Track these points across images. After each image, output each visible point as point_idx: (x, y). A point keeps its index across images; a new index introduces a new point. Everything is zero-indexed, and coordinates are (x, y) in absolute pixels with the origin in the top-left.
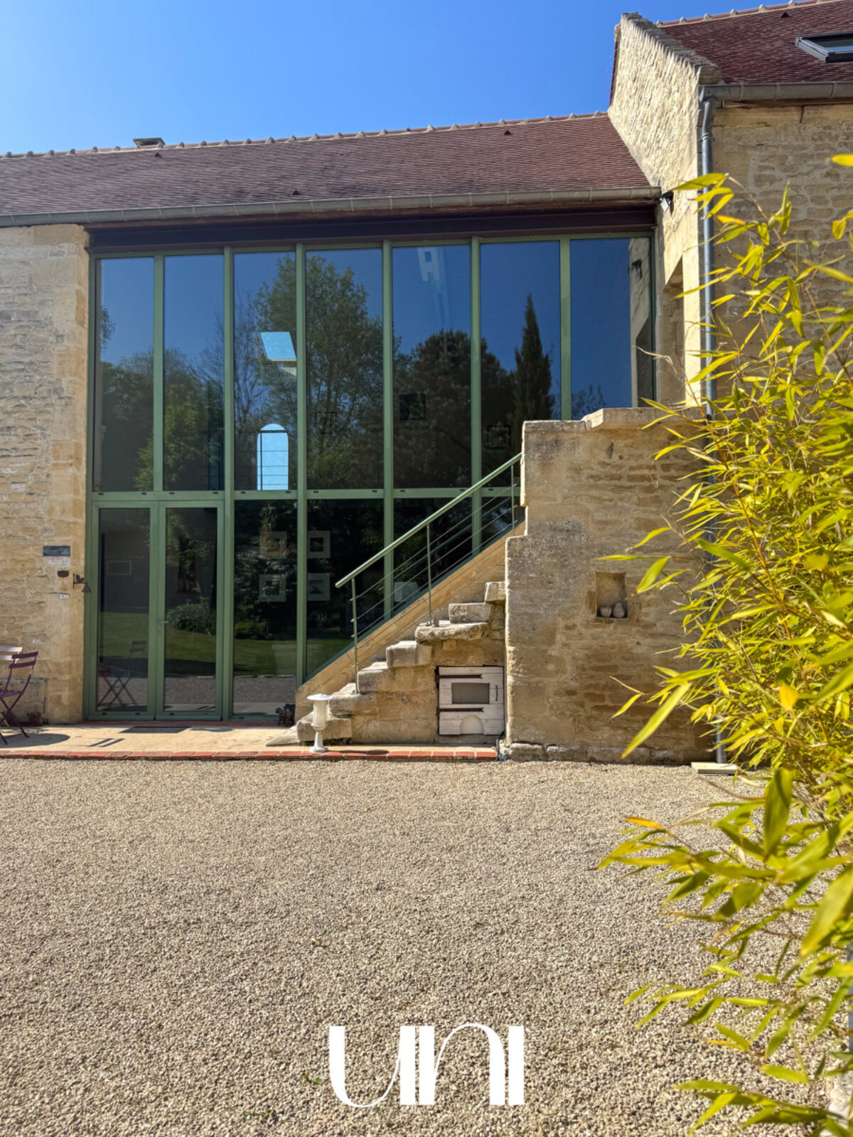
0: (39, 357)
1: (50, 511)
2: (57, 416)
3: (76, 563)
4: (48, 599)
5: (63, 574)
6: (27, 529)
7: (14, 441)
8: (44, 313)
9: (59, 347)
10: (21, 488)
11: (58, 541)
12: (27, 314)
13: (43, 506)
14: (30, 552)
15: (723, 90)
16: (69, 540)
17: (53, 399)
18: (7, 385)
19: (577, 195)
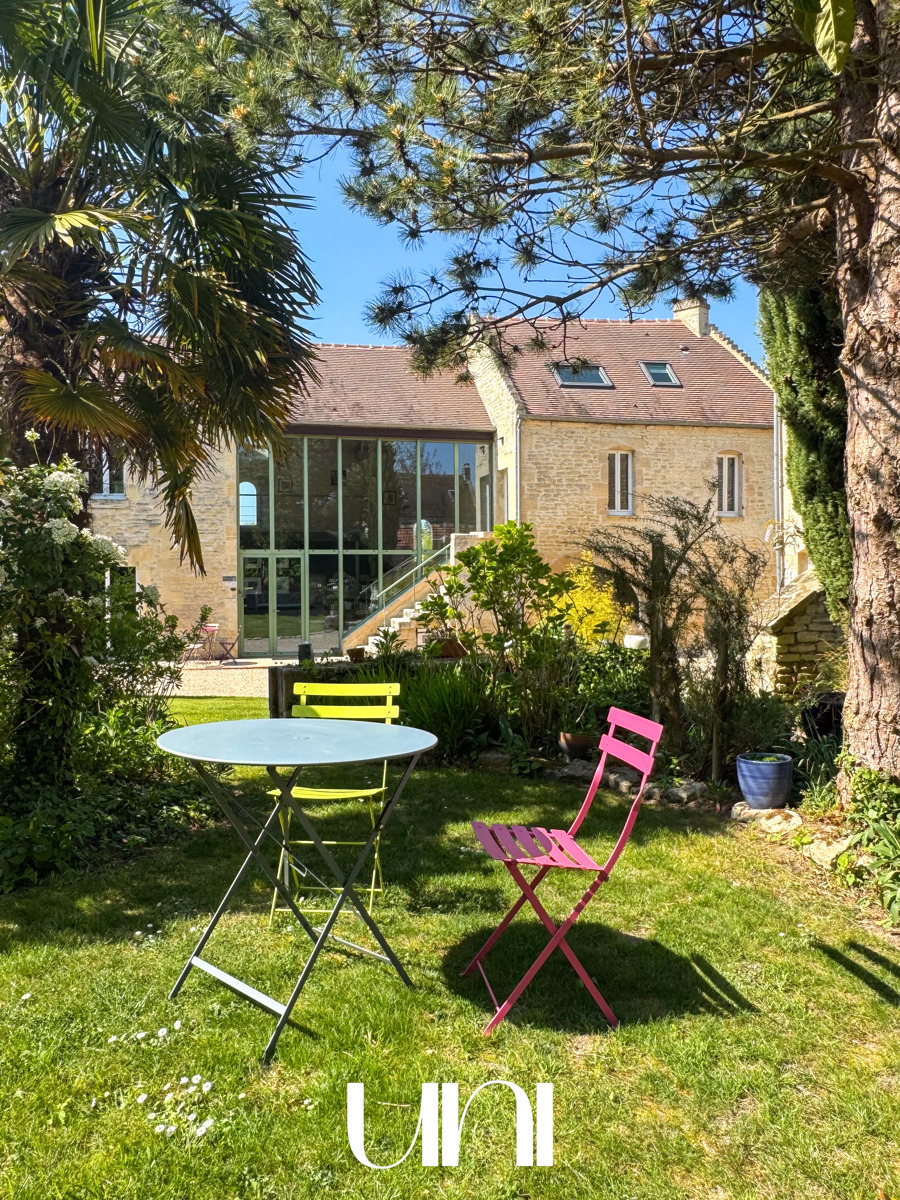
0: (217, 486)
1: (226, 560)
3: (234, 584)
4: (226, 601)
5: (233, 589)
6: (214, 568)
7: (206, 526)
9: (228, 482)
10: (210, 549)
11: (230, 574)
13: (221, 557)
14: (216, 579)
15: (525, 414)
16: (234, 573)
17: (226, 506)
18: (200, 499)
19: (463, 427)
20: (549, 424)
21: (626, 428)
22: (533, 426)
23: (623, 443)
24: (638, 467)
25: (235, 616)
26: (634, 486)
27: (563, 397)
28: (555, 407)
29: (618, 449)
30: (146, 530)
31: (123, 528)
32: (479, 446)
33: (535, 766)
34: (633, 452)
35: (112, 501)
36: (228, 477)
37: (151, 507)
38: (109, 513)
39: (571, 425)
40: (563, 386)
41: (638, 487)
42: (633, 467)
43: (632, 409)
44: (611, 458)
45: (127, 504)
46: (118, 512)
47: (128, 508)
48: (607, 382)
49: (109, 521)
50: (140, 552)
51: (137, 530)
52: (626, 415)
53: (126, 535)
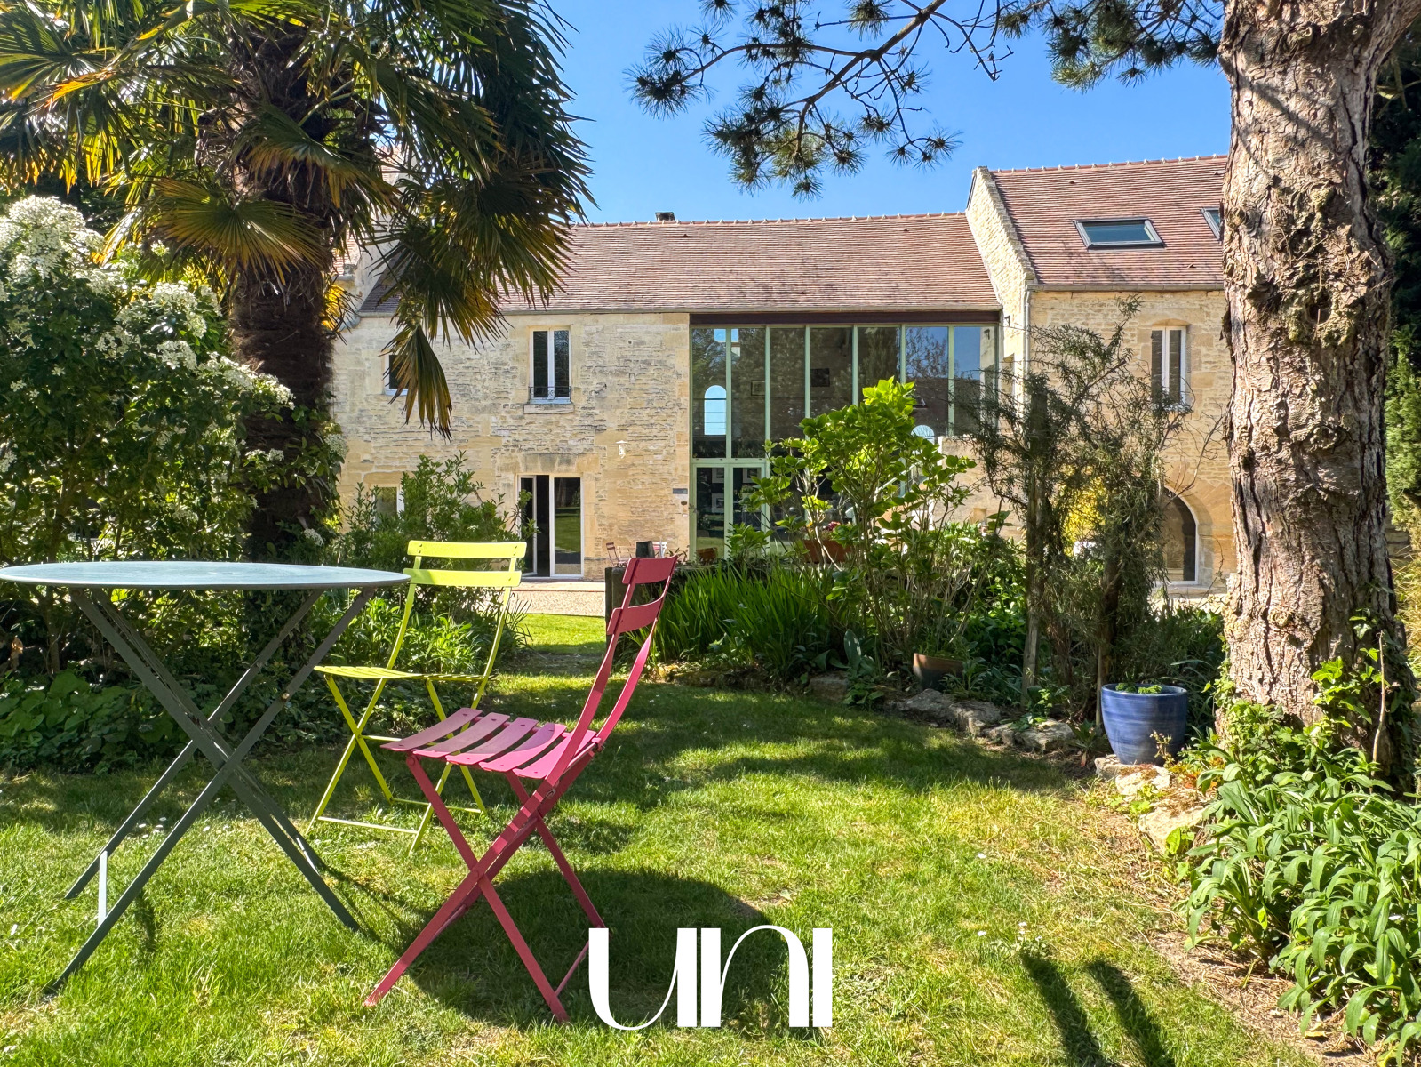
0: (669, 386)
1: (676, 470)
2: (679, 419)
3: (686, 498)
4: (675, 516)
5: (684, 503)
6: (663, 479)
7: (655, 432)
8: (670, 362)
9: (679, 381)
10: (659, 457)
11: (681, 486)
12: (660, 362)
13: (671, 467)
14: (666, 491)
15: (1036, 284)
16: (686, 485)
17: (676, 409)
18: (649, 401)
19: (960, 306)
20: (1069, 295)
21: (1178, 296)
22: (1047, 299)
23: (1172, 315)
24: (1194, 347)
25: (686, 533)
26: (1189, 371)
27: (1091, 261)
28: (1079, 274)
29: (1166, 324)
30: (591, 437)
31: (568, 435)
32: (984, 329)
33: (874, 696)
34: (1188, 327)
35: (556, 405)
36: (679, 375)
37: (597, 411)
38: (553, 418)
39: (1100, 296)
40: (1091, 247)
41: (1194, 373)
42: (1188, 347)
43: (1188, 270)
44: (1157, 337)
45: (571, 408)
46: (563, 418)
47: (573, 413)
48: (1154, 239)
49: (553, 427)
50: (585, 461)
51: (581, 436)
52: (1179, 280)
53: (571, 442)
